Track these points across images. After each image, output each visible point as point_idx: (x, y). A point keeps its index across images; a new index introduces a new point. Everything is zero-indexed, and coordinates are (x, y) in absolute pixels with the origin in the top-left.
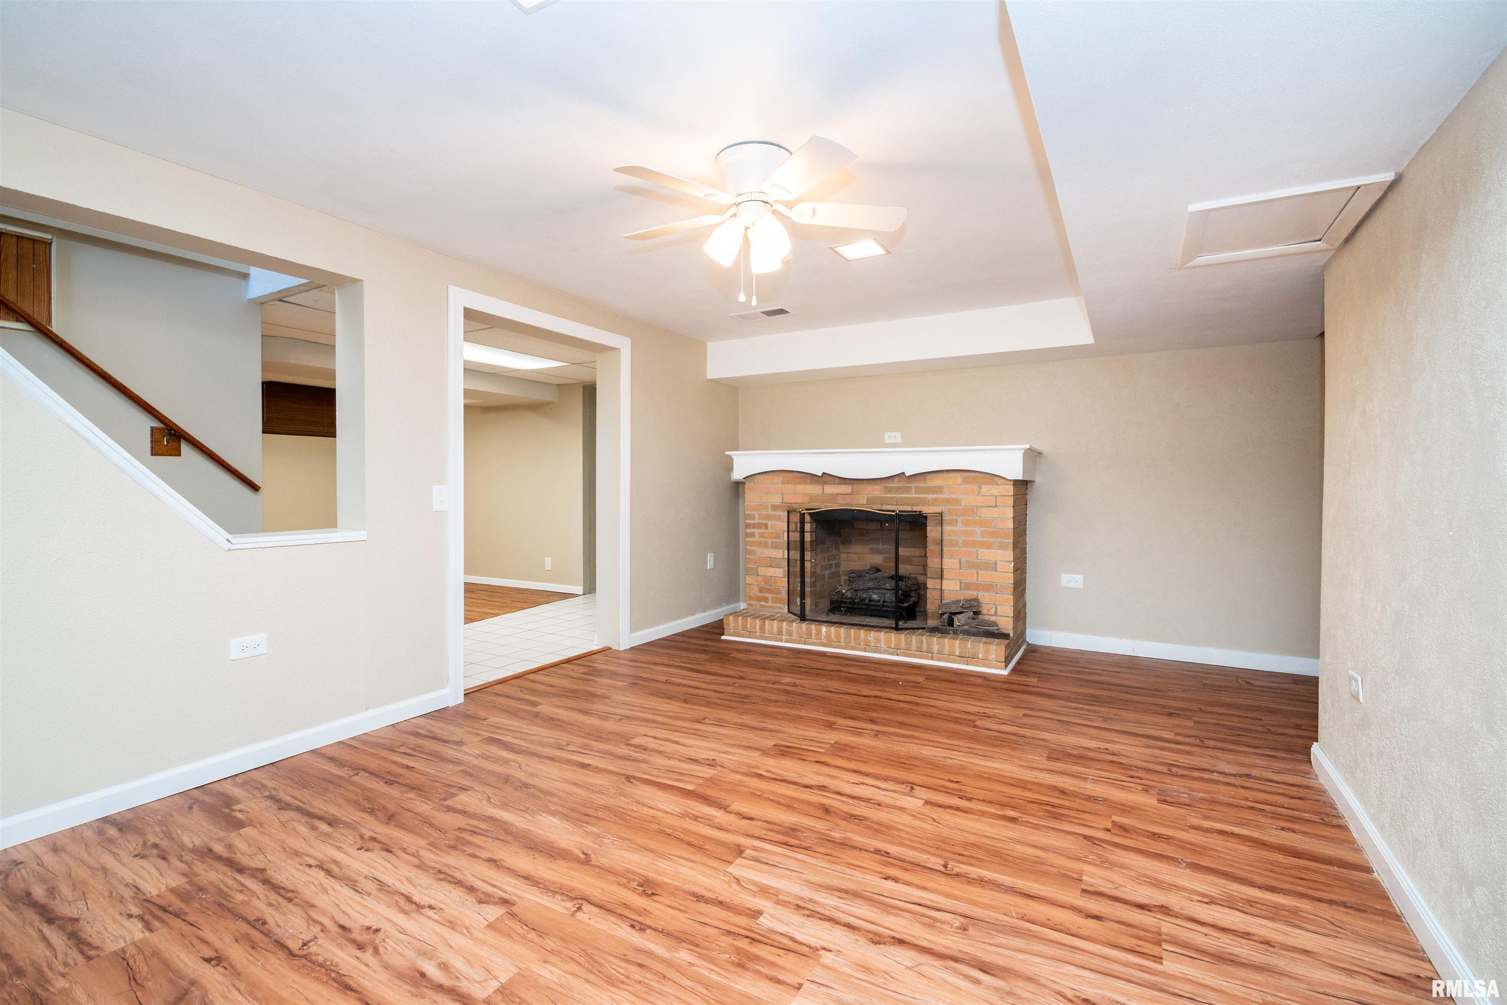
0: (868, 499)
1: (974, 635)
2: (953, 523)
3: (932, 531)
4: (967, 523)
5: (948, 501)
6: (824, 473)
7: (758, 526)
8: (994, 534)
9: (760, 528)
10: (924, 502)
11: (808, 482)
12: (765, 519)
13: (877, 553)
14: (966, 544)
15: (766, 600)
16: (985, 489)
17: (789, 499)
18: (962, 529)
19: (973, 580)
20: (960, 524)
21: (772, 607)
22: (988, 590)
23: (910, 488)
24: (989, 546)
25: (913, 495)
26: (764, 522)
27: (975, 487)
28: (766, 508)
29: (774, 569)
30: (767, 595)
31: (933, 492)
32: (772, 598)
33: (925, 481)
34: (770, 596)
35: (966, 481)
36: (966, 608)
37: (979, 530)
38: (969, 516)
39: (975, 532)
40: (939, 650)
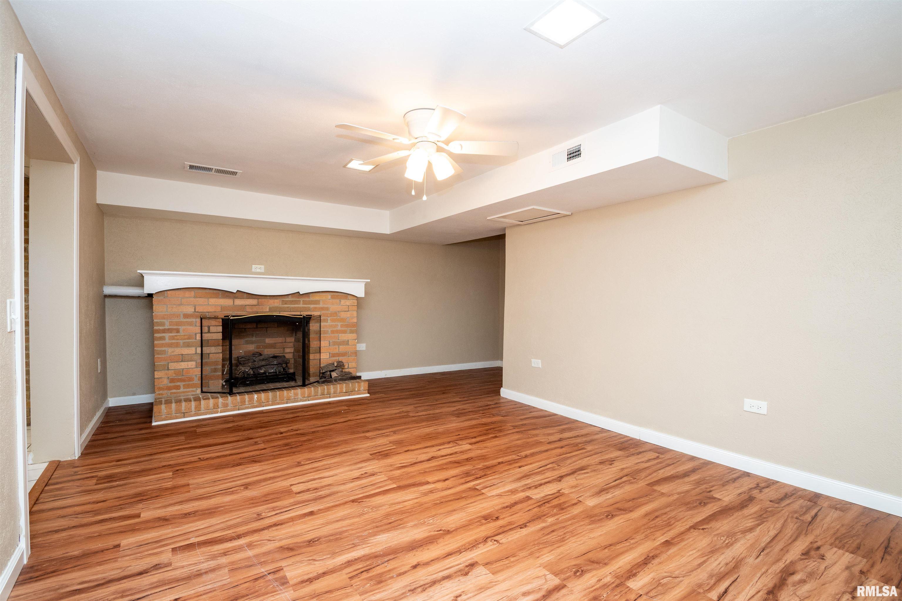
0: (270, 308)
1: (345, 380)
2: (326, 321)
3: (313, 326)
4: (333, 321)
5: (322, 309)
6: (238, 291)
7: (169, 331)
8: (347, 326)
9: (171, 332)
10: (309, 309)
11: (220, 297)
12: (176, 325)
13: (251, 343)
14: (333, 332)
15: (178, 387)
16: (343, 302)
17: (200, 309)
18: (330, 324)
19: (336, 351)
20: (329, 321)
21: (184, 392)
22: (344, 356)
23: (300, 301)
24: (344, 332)
25: (301, 305)
26: (175, 327)
27: (338, 301)
28: (178, 316)
29: (186, 363)
30: (178, 384)
31: (314, 304)
32: (184, 385)
33: (309, 297)
34: (181, 384)
35: (333, 297)
36: (338, 367)
37: (339, 324)
38: (334, 316)
39: (337, 325)
40: (334, 392)
